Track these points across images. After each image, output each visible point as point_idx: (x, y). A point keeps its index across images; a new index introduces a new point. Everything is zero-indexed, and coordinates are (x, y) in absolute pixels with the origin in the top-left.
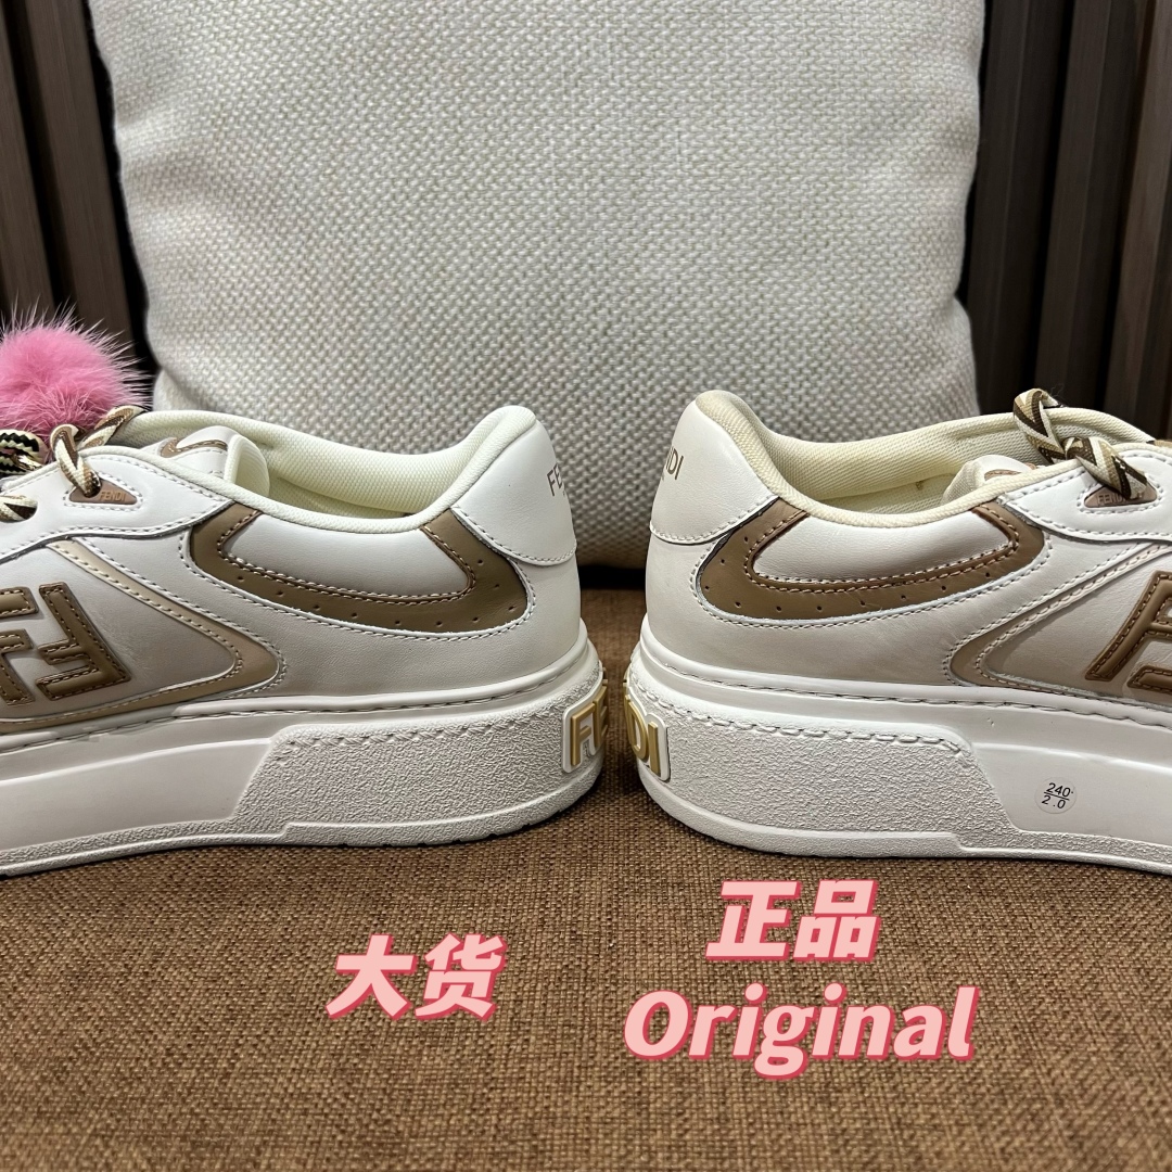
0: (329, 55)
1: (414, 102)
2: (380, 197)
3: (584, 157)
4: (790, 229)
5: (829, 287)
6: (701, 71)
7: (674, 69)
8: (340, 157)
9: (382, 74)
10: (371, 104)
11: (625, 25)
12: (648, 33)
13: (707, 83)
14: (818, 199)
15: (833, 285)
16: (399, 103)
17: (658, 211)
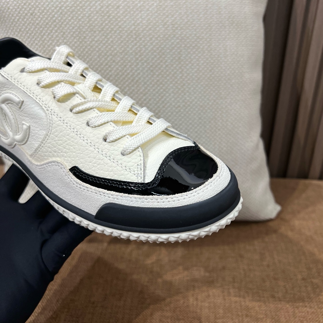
6: (176, 78)
7: (168, 78)
11: (151, 64)
13: (179, 82)
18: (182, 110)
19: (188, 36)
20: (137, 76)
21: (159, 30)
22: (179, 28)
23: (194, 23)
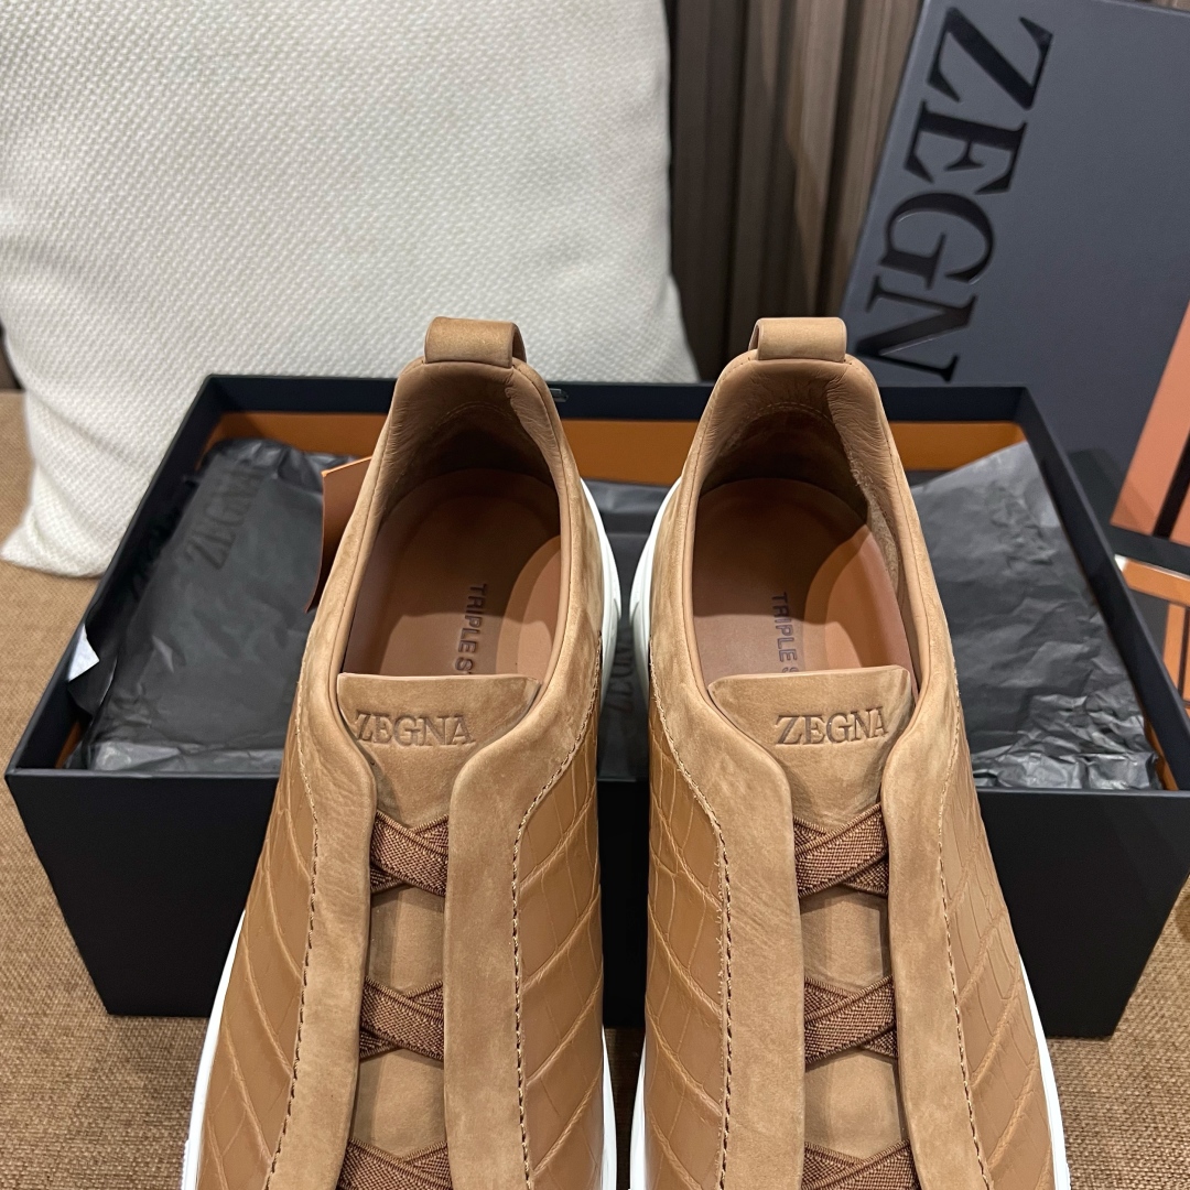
0: (144, 163)
1: (221, 199)
2: (206, 273)
3: (368, 237)
4: (534, 275)
5: (568, 314)
6: (448, 162)
7: (428, 163)
8: (168, 242)
9: (191, 177)
10: (186, 201)
11: (384, 131)
12: (404, 135)
13: (455, 172)
14: (552, 249)
15: (571, 311)
16: (210, 200)
17: (431, 273)
18: (469, 240)
19: (466, 55)
20: (353, 161)
21: (394, 47)
22: (443, 39)
23: (478, 22)
